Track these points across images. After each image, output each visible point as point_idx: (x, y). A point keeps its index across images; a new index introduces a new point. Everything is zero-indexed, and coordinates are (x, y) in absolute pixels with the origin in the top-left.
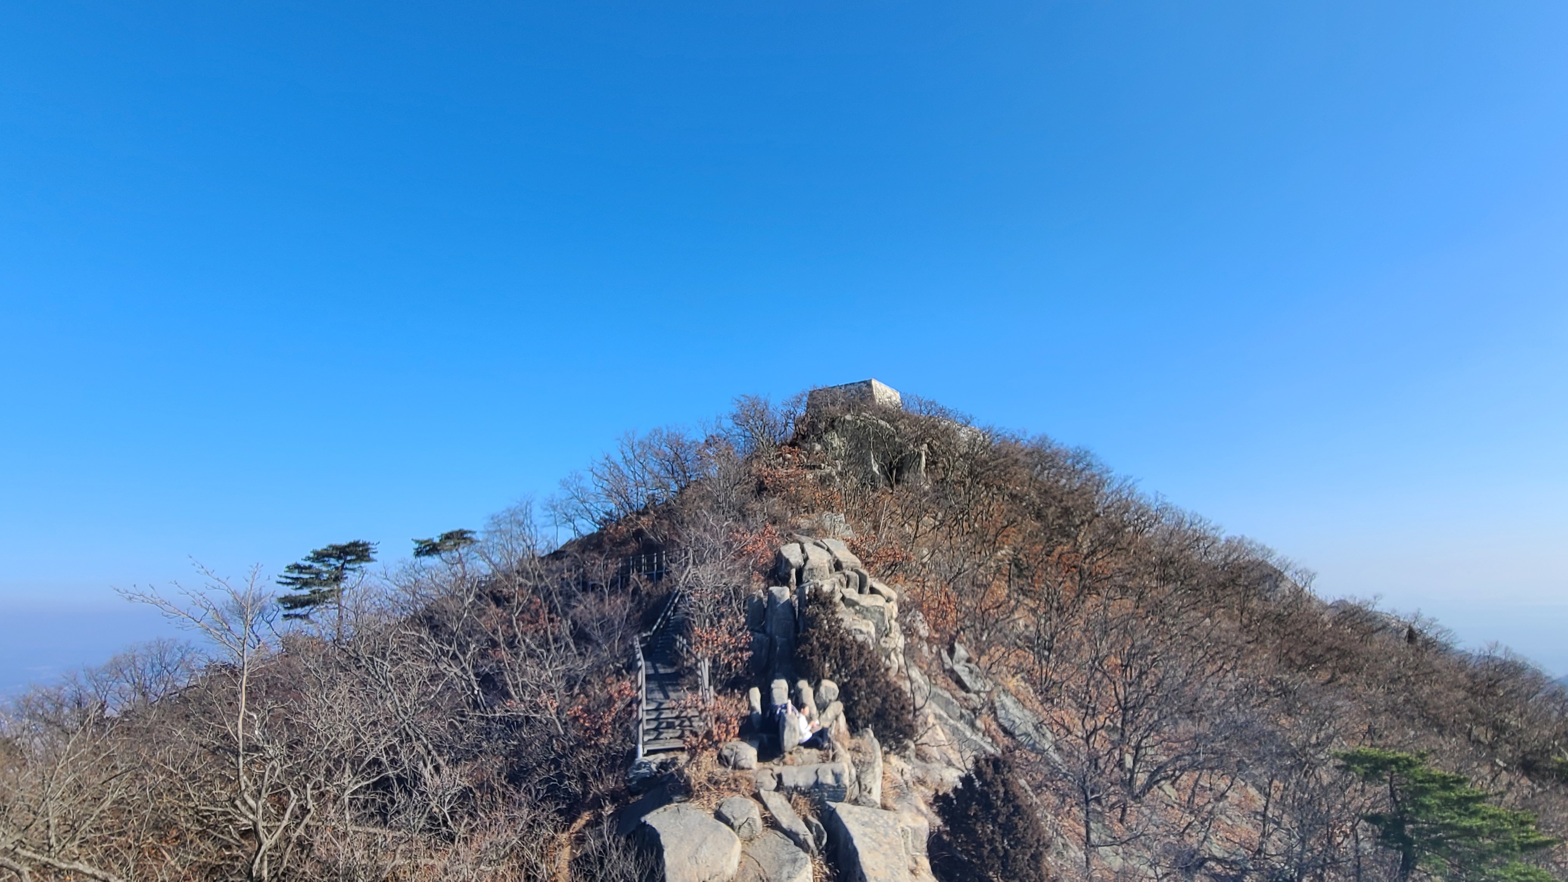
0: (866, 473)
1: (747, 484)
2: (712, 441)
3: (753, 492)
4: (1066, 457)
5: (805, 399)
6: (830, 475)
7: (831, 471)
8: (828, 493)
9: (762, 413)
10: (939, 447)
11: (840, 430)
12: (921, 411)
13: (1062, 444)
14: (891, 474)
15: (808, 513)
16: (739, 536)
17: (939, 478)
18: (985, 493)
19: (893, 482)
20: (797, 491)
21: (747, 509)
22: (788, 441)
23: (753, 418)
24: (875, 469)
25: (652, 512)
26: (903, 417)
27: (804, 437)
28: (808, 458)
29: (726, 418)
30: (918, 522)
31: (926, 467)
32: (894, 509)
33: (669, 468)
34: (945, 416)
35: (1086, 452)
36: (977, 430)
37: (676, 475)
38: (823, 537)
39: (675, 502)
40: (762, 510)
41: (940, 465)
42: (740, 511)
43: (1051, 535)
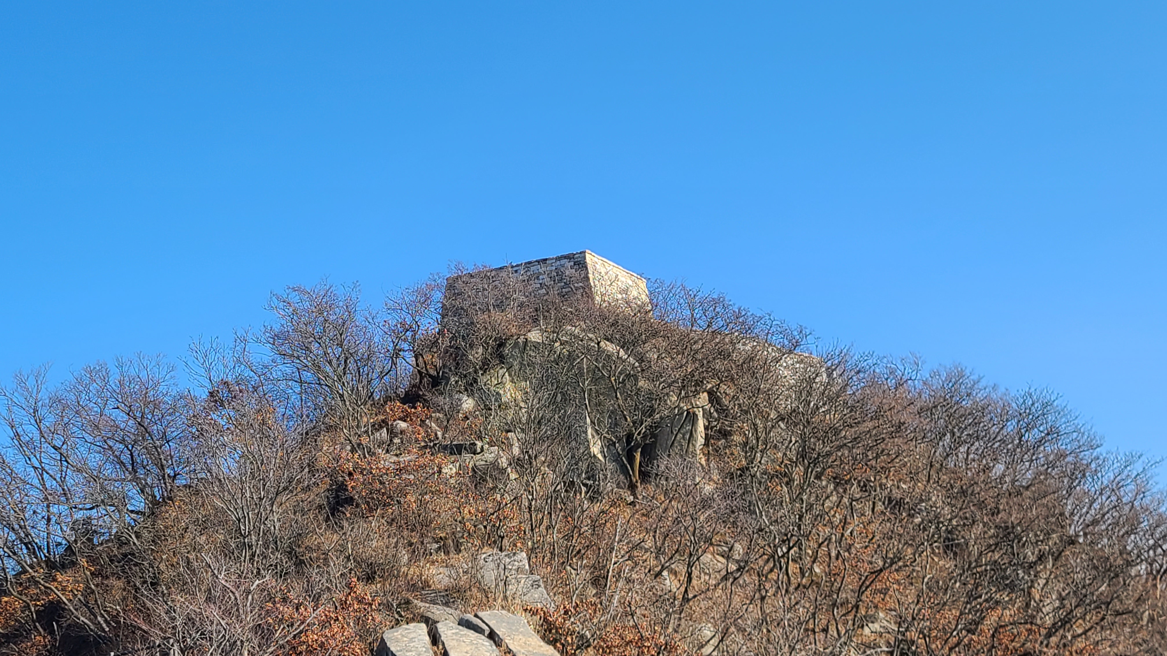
0: (575, 461)
1: (308, 488)
2: (224, 393)
3: (320, 507)
4: (1004, 417)
5: (438, 296)
6: (494, 465)
7: (498, 456)
8: (490, 506)
9: (341, 327)
10: (734, 398)
11: (516, 367)
12: (694, 321)
13: (995, 387)
14: (631, 459)
15: (447, 553)
16: (287, 611)
17: (734, 466)
18: (834, 498)
19: (636, 477)
20: (421, 503)
21: (309, 549)
22: (401, 391)
23: (318, 340)
24: (596, 449)
25: (83, 562)
26: (655, 334)
27: (436, 382)
28: (446, 429)
29: (258, 341)
30: (690, 566)
31: (706, 444)
32: (637, 538)
33: (126, 458)
34: (747, 330)
35: (1045, 405)
36: (816, 359)
37: (141, 471)
38: (481, 605)
39: (138, 536)
40: (341, 550)
41: (737, 438)
42: (290, 553)
43: (977, 586)
